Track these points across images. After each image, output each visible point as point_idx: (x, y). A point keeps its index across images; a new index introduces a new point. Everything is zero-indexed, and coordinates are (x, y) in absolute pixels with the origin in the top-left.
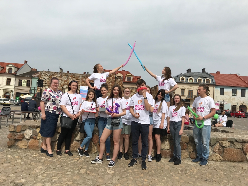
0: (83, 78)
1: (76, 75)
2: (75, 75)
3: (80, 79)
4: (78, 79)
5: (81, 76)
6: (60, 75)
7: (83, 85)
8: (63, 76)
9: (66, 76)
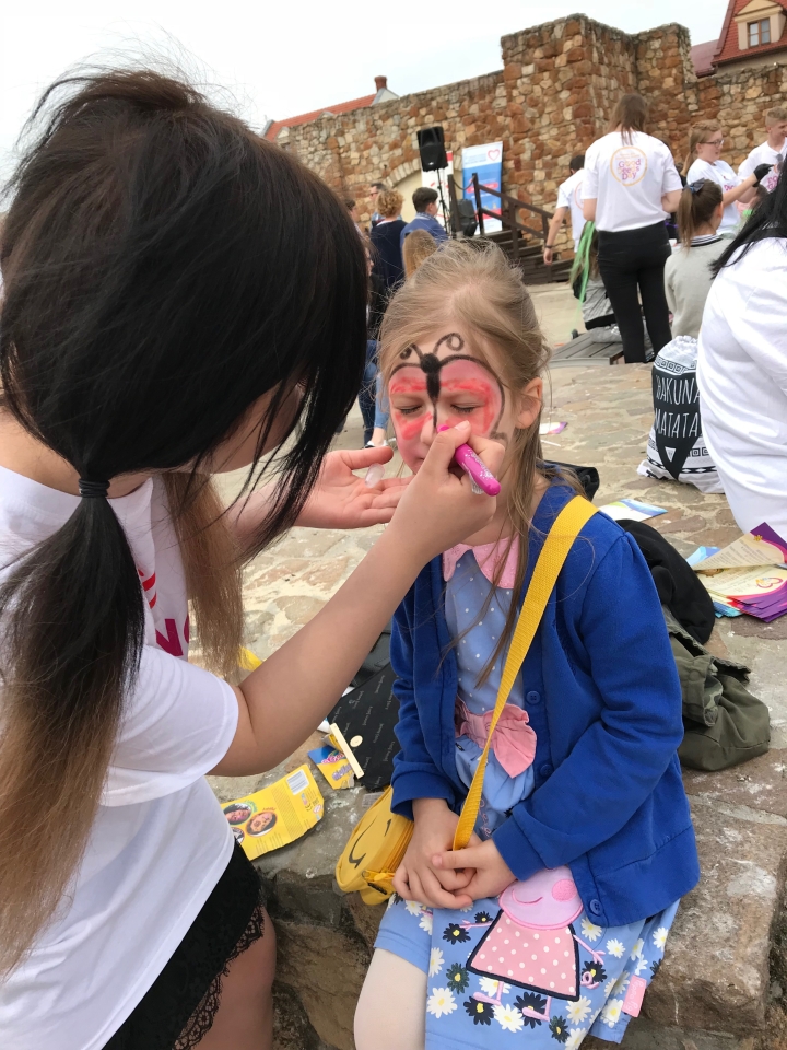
0: (466, 103)
1: (432, 99)
2: (429, 96)
3: (453, 114)
4: (446, 119)
5: (454, 96)
6: (367, 123)
7: (473, 141)
8: (380, 123)
9: (390, 122)
